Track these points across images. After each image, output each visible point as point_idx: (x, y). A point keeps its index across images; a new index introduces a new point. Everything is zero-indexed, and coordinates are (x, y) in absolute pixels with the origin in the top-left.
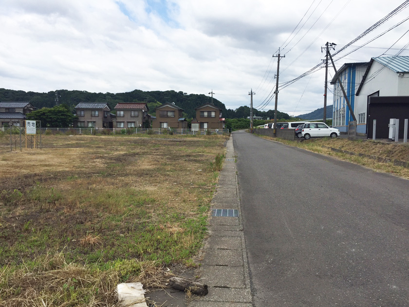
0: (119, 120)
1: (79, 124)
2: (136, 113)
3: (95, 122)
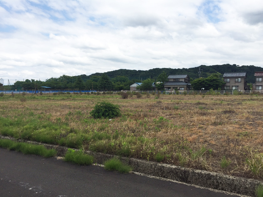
0: (258, 84)
1: (225, 88)
3: (238, 86)
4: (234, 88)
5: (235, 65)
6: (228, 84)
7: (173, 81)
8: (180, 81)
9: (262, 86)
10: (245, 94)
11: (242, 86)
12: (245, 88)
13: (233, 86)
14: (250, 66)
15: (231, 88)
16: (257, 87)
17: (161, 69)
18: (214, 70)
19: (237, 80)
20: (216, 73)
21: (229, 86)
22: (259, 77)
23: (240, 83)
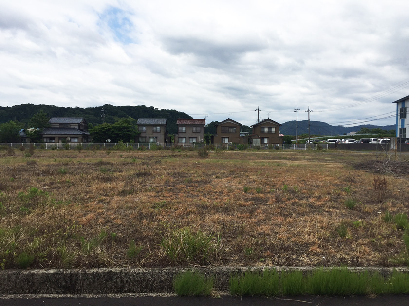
0: (181, 135)
1: (140, 140)
2: (198, 129)
3: (156, 138)
4: (151, 140)
5: (152, 108)
6: (143, 135)
7: (58, 127)
8: (71, 127)
9: (185, 138)
10: (165, 148)
11: (161, 137)
12: (165, 140)
13: (150, 137)
14: (172, 110)
15: (147, 141)
16: (180, 139)
17: (36, 106)
18: (125, 113)
19: (155, 128)
20: (127, 117)
21: (145, 137)
22: (182, 126)
23: (159, 133)
